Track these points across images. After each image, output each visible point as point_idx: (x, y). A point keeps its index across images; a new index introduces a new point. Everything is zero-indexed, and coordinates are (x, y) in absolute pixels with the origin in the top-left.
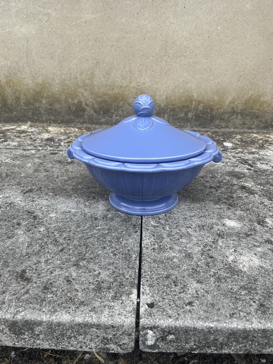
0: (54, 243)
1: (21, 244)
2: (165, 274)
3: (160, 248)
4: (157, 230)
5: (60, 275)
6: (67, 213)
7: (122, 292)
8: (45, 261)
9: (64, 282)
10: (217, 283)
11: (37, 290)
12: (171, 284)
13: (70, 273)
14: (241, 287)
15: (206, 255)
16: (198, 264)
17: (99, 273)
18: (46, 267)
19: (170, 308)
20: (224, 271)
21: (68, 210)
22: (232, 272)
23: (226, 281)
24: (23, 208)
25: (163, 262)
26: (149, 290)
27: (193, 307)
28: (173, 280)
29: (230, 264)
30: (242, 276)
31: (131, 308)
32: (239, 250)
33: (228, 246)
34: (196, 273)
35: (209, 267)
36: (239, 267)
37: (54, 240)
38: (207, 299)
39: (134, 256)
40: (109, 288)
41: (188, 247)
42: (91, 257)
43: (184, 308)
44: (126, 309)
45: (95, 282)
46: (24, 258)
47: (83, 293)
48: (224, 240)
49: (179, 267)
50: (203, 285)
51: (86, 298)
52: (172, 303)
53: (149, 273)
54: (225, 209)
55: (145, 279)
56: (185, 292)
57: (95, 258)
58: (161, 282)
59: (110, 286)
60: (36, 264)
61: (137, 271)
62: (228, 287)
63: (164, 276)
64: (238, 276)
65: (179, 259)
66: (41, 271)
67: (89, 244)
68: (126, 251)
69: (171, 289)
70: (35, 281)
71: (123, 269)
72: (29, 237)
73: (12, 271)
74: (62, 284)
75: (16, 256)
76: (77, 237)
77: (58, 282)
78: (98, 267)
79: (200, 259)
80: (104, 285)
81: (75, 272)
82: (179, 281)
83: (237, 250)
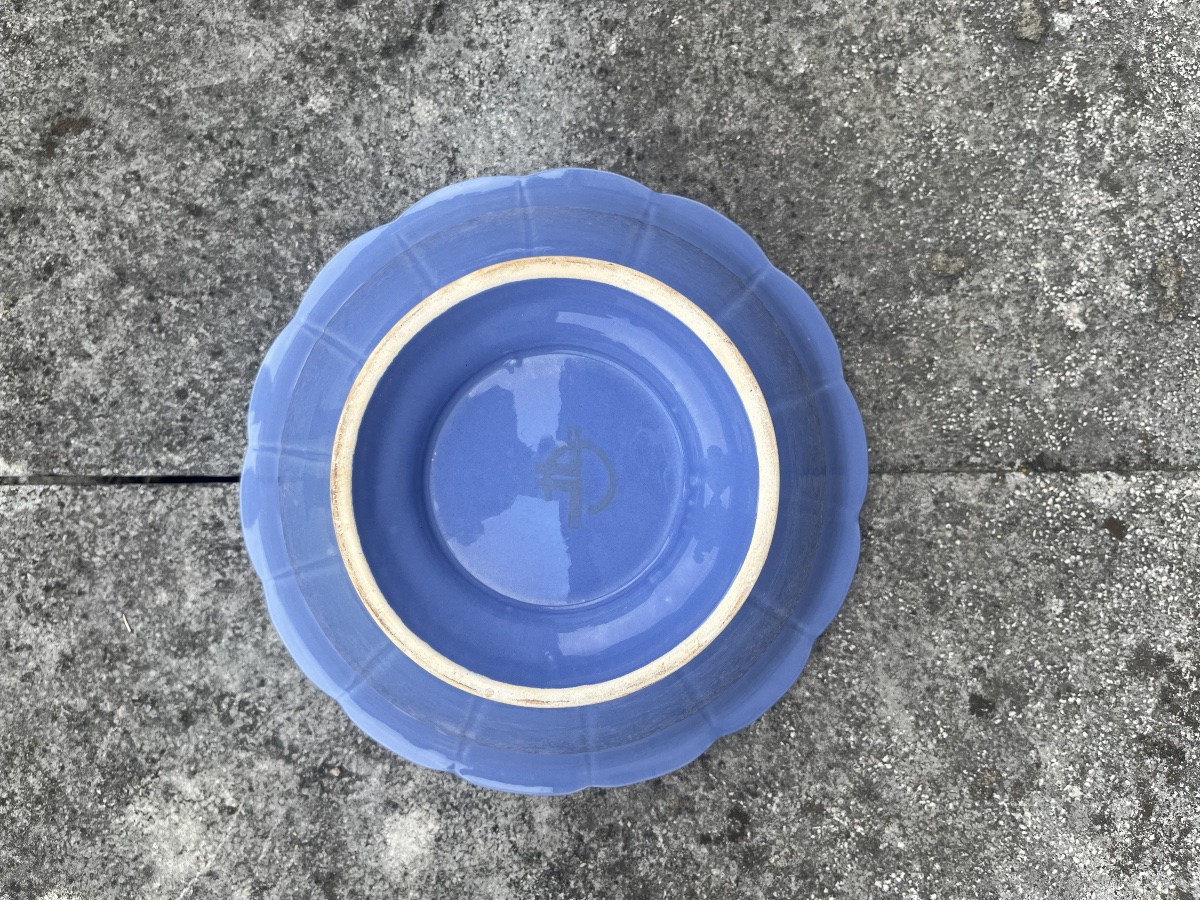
0: (234, 174)
6: (443, 165)
8: (135, 173)
9: (44, 258)
10: (65, 714)
12: (52, 575)
13: (81, 267)
14: (53, 780)
15: (200, 702)
16: (147, 667)
18: (107, 185)
20: (119, 746)
28: (70, 581)
29: (157, 776)
32: (232, 824)
33: (251, 789)
35: (134, 701)
37: (250, 167)
42: (165, 316)
46: (144, 101)
49: (129, 605)
50: (53, 671)
53: (98, 510)
54: (519, 840)
55: (69, 498)
56: (23, 613)
58: (58, 544)
61: (105, 472)
65: (173, 609)
66: (87, 174)
67: (234, 296)
68: (204, 428)
69: (33, 575)
70: (44, 172)
71: (108, 428)
72: (264, 72)
73: (85, 89)
74: (33, 256)
75: (155, 71)
76: (275, 244)
77: (42, 242)
78: (116, 346)
79: (176, 679)
80: (38, 378)
81: (90, 281)
82: (66, 599)
83: (235, 816)
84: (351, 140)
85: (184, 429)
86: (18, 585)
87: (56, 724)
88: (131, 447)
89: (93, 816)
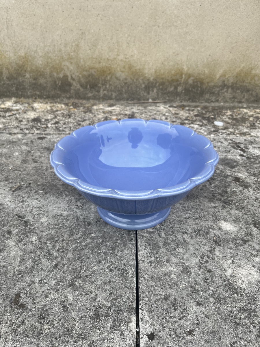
0: (48, 257)
1: (13, 259)
2: (163, 294)
3: (157, 260)
4: (152, 237)
5: (55, 299)
6: (59, 217)
7: (120, 320)
8: (39, 281)
9: (60, 308)
10: (217, 305)
11: (33, 319)
12: (170, 308)
13: (66, 297)
14: (241, 309)
15: (203, 268)
16: (196, 281)
17: (96, 295)
18: (41, 289)
19: (170, 339)
20: (223, 289)
21: (60, 212)
22: (231, 289)
23: (226, 301)
24: (13, 210)
25: (160, 279)
26: (148, 316)
27: (194, 337)
28: (171, 302)
29: (229, 279)
30: (241, 295)
31: (131, 340)
32: (237, 261)
33: (225, 257)
34: (195, 293)
35: (207, 285)
36: (238, 282)
37: (47, 253)
38: (207, 326)
39: (131, 272)
40: (107, 315)
41: (185, 258)
42: (86, 274)
43: (185, 338)
44: (126, 342)
45: (92, 308)
46: (17, 278)
47: (80, 323)
48: (221, 248)
49: (177, 285)
50: (203, 308)
51: (84, 329)
52: (172, 333)
53: (147, 293)
54: (220, 208)
55: (143, 301)
56: (185, 318)
57: (91, 275)
58: (159, 305)
59: (108, 313)
60: (30, 285)
61: (135, 291)
62: (228, 309)
63: (162, 297)
64: (237, 295)
65: (177, 274)
66: (35, 294)
67: (84, 258)
68: (122, 265)
69: (171, 314)
70: (30, 308)
71: (120, 290)
72: (21, 250)
73: (6, 295)
74: (59, 312)
75: (9, 275)
76: (71, 248)
77: (54, 309)
78: (94, 287)
79: (198, 273)
80: (102, 311)
81: (71, 294)
82: (178, 303)
83: (234, 261)
84: (46, 233)
85: (122, 270)
86: (175, 319)
87: (221, 308)
88: (127, 284)
89: (248, 297)
